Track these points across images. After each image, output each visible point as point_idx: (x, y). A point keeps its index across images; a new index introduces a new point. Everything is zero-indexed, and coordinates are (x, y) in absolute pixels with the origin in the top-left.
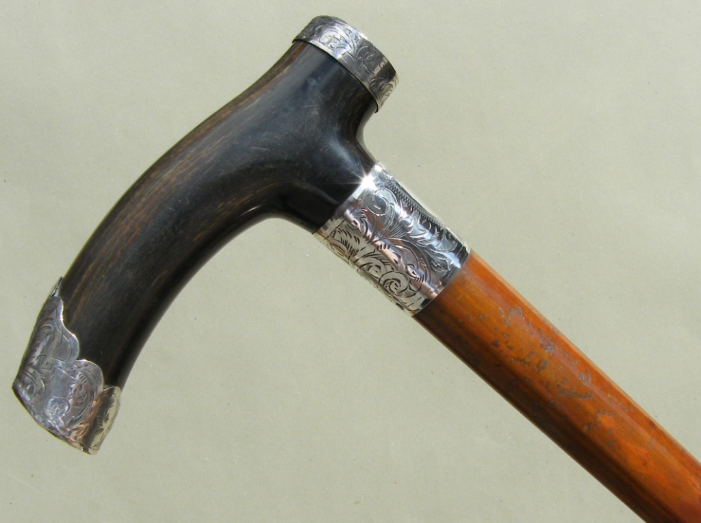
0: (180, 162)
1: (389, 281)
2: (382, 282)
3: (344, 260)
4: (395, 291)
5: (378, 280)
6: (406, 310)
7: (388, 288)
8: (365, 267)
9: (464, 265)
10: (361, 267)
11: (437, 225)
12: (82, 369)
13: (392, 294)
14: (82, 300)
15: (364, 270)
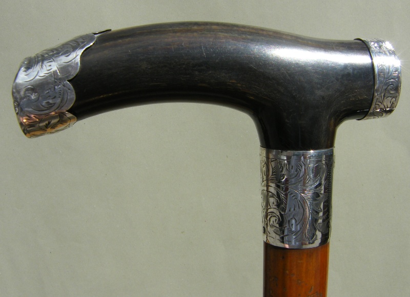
0: (236, 35)
1: (274, 215)
2: (269, 211)
3: (263, 178)
4: (271, 222)
5: (269, 207)
6: (265, 236)
7: (269, 217)
8: (270, 194)
9: (320, 247)
10: (268, 191)
11: (329, 212)
12: (65, 88)
13: (268, 222)
14: (105, 52)
15: (268, 194)
